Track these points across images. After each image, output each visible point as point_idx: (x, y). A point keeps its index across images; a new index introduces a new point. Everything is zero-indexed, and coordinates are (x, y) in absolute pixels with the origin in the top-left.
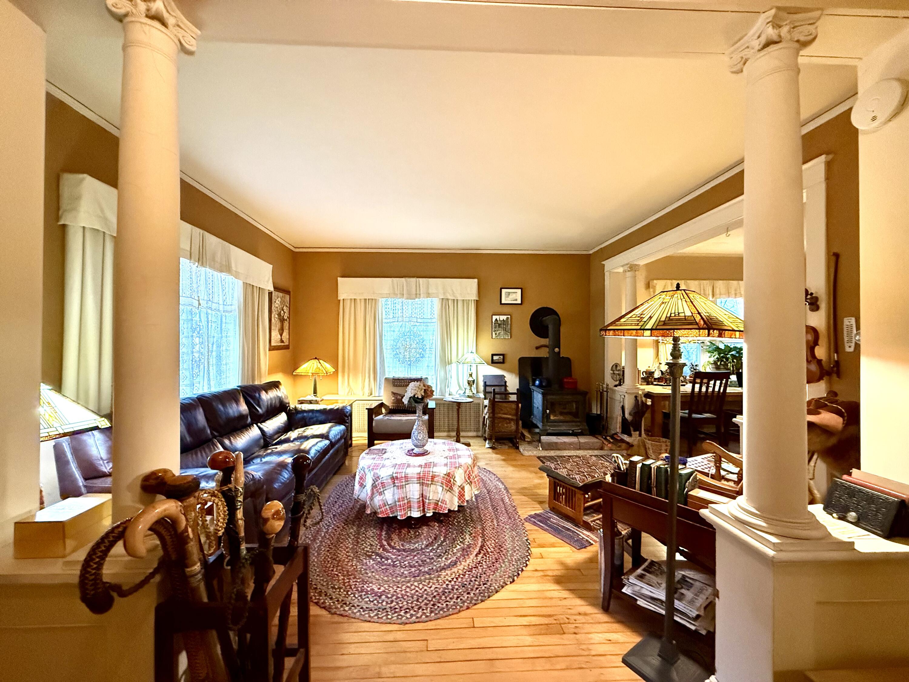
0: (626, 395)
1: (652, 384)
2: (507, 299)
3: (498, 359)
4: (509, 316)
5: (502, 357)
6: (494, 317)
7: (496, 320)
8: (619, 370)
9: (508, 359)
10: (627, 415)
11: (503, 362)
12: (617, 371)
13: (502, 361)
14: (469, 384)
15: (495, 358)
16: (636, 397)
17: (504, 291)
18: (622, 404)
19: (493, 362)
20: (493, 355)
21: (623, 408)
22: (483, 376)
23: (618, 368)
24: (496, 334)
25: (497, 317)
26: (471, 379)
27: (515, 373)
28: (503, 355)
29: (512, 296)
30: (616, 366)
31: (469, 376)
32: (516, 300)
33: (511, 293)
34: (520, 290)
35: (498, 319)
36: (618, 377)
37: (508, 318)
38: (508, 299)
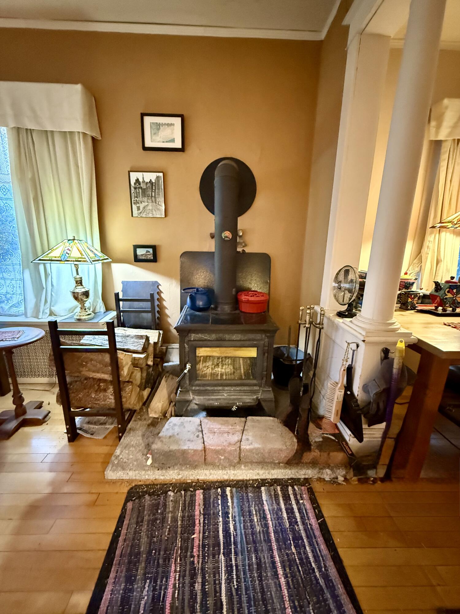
0: (362, 344)
1: (413, 308)
2: (154, 138)
3: (146, 255)
4: (161, 175)
5: (151, 250)
6: (134, 176)
7: (137, 180)
8: (352, 281)
9: (163, 254)
10: (357, 389)
11: (155, 259)
12: (346, 282)
13: (151, 257)
14: (76, 298)
15: (141, 252)
16: (386, 352)
17: (148, 120)
18: (349, 362)
19: (137, 260)
20: (136, 247)
21: (350, 371)
22: (123, 282)
23: (351, 276)
24: (138, 208)
25: (139, 175)
26: (80, 290)
27: (176, 279)
28: (154, 248)
29: (165, 133)
30: (347, 272)
31: (74, 284)
32: (173, 141)
33: (163, 125)
34: (179, 119)
35: (141, 180)
36: (348, 295)
37: (158, 177)
38: (158, 138)
